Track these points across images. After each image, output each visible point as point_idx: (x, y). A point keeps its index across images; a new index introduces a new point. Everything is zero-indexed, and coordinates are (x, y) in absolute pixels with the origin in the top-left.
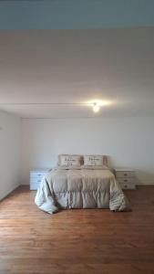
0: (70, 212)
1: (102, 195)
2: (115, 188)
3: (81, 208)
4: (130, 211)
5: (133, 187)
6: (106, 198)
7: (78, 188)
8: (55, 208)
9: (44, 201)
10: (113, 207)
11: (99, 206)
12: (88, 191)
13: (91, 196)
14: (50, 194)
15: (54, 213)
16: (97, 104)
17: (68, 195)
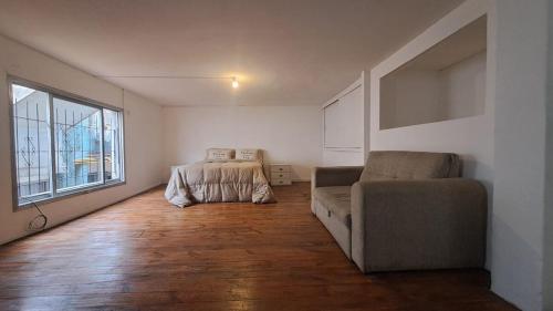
0: (206, 206)
1: (244, 187)
2: (259, 178)
3: (220, 201)
4: (275, 202)
5: (289, 183)
6: (249, 189)
7: (216, 179)
8: (187, 201)
9: (176, 194)
10: (255, 198)
11: (241, 199)
12: (228, 182)
13: (231, 188)
14: (182, 186)
15: (185, 206)
16: (237, 79)
17: (204, 187)
